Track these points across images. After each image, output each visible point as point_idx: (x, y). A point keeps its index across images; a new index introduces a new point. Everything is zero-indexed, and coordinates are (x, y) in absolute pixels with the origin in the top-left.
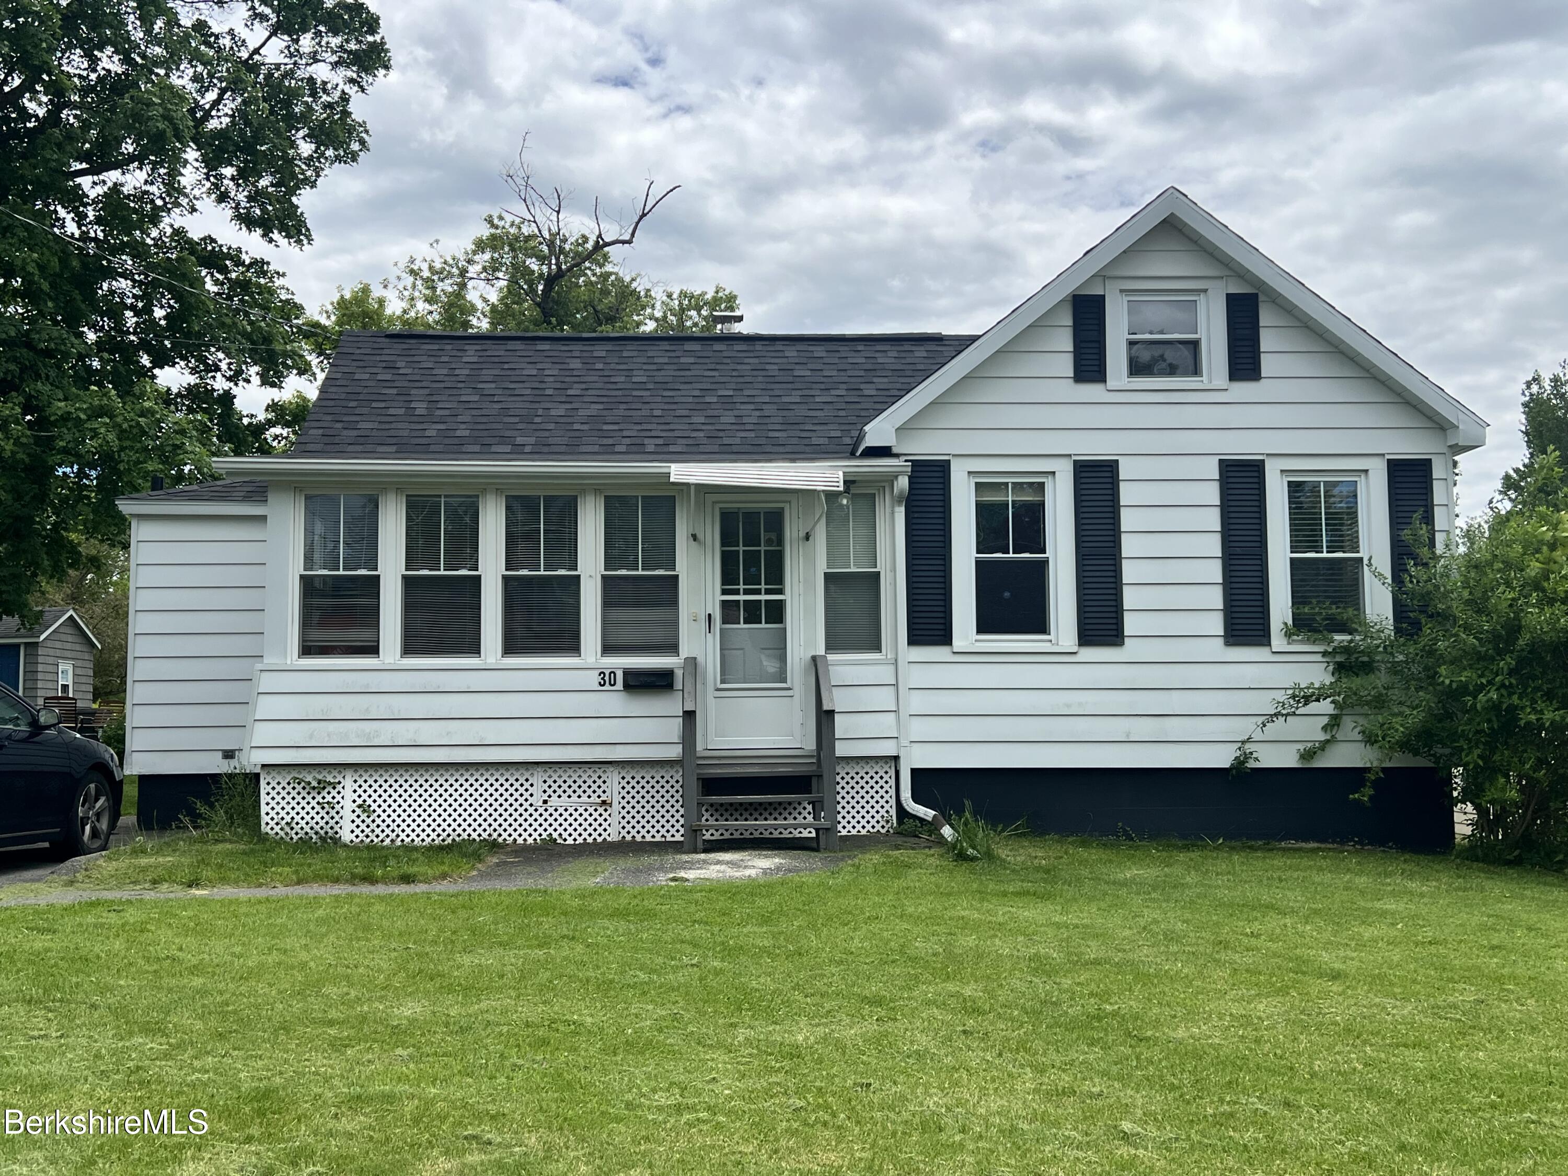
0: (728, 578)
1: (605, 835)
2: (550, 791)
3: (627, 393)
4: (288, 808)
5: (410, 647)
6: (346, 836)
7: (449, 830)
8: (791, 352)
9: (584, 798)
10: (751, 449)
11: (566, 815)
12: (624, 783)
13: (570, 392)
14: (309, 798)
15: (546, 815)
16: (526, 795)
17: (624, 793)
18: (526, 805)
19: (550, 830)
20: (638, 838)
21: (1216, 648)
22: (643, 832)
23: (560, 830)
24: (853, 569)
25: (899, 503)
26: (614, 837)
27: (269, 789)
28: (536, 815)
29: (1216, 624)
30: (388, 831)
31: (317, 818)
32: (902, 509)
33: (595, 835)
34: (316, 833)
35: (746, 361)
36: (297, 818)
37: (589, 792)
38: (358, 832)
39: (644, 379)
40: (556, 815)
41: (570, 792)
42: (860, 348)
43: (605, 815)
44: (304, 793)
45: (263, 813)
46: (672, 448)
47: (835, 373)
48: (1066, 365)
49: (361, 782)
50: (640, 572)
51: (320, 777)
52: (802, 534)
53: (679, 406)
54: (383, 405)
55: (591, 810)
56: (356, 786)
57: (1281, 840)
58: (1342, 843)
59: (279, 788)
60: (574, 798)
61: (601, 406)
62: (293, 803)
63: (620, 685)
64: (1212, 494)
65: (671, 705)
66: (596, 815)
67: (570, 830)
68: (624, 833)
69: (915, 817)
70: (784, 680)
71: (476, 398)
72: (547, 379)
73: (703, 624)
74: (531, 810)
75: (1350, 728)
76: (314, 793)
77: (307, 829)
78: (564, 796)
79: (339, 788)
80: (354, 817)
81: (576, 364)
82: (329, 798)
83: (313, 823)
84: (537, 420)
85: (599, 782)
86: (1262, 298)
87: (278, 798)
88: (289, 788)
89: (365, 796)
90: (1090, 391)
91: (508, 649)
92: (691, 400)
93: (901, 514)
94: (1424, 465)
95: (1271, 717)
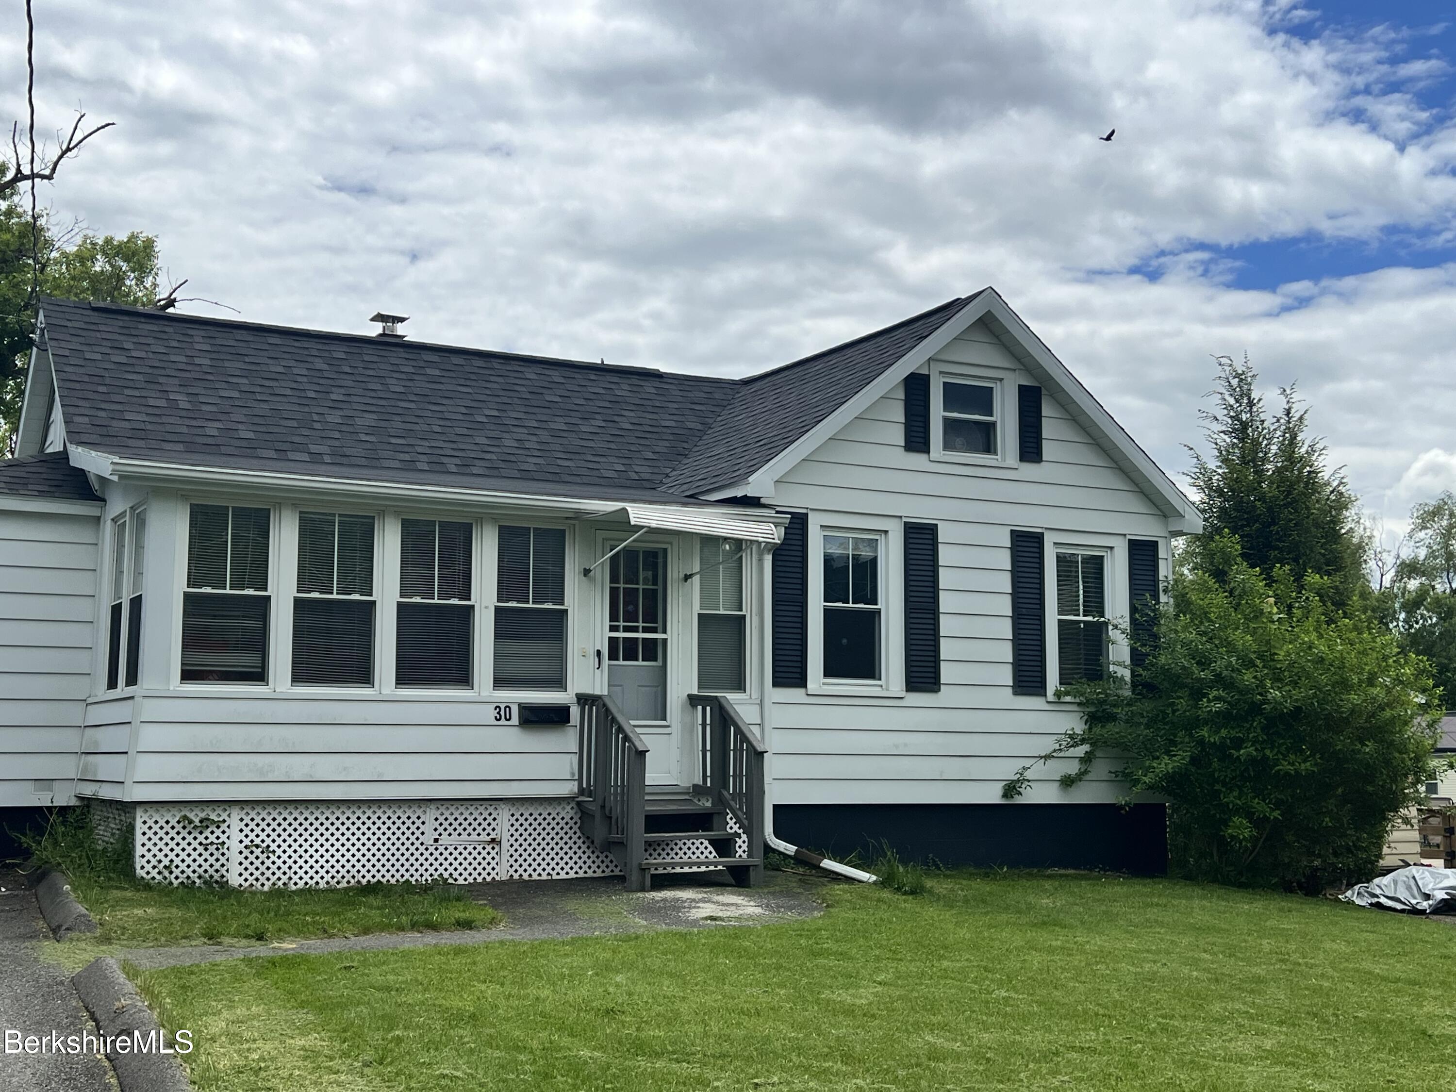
0: (613, 617)
1: (493, 874)
2: (440, 830)
3: (393, 403)
4: (166, 850)
5: (301, 675)
6: (234, 880)
7: (343, 872)
8: (530, 373)
9: (474, 837)
10: (550, 477)
11: (456, 854)
12: (513, 820)
13: (333, 397)
14: (190, 838)
15: (436, 854)
16: (418, 833)
17: (512, 830)
18: (417, 844)
19: (441, 870)
20: (526, 876)
21: (1006, 697)
22: (530, 871)
23: (451, 869)
24: (722, 612)
25: (769, 550)
26: (502, 876)
27: (145, 828)
28: (427, 854)
29: (1006, 676)
30: (279, 874)
31: (200, 860)
32: (770, 557)
33: (484, 874)
34: (200, 877)
35: (492, 379)
36: (177, 861)
37: (479, 829)
38: (246, 875)
39: (402, 390)
40: (446, 854)
41: (460, 829)
42: (593, 377)
43: (493, 853)
44: (184, 833)
45: (138, 854)
46: (475, 471)
47: (582, 402)
48: (898, 434)
49: (247, 820)
50: (531, 605)
51: (203, 815)
52: (682, 576)
53: (455, 424)
54: (137, 393)
55: (480, 848)
56: (242, 825)
57: (1049, 867)
58: (1091, 870)
59: (156, 828)
60: (464, 836)
61: (374, 416)
62: (172, 844)
63: (515, 720)
64: (1004, 560)
65: (568, 741)
66: (484, 853)
67: (461, 869)
68: (512, 871)
69: (777, 851)
70: (665, 719)
71: (236, 394)
72: (299, 379)
73: (593, 660)
74: (422, 849)
75: (1101, 769)
76: (195, 833)
77: (189, 872)
78: (455, 834)
79: (224, 827)
80: (241, 858)
81: (320, 364)
82: (212, 838)
83: (194, 866)
84: (317, 426)
85: (490, 819)
86: (1044, 392)
87: (155, 839)
88: (167, 828)
89: (252, 836)
90: (917, 460)
91: (402, 679)
92: (461, 417)
93: (768, 560)
94: (1153, 546)
95: (1047, 757)
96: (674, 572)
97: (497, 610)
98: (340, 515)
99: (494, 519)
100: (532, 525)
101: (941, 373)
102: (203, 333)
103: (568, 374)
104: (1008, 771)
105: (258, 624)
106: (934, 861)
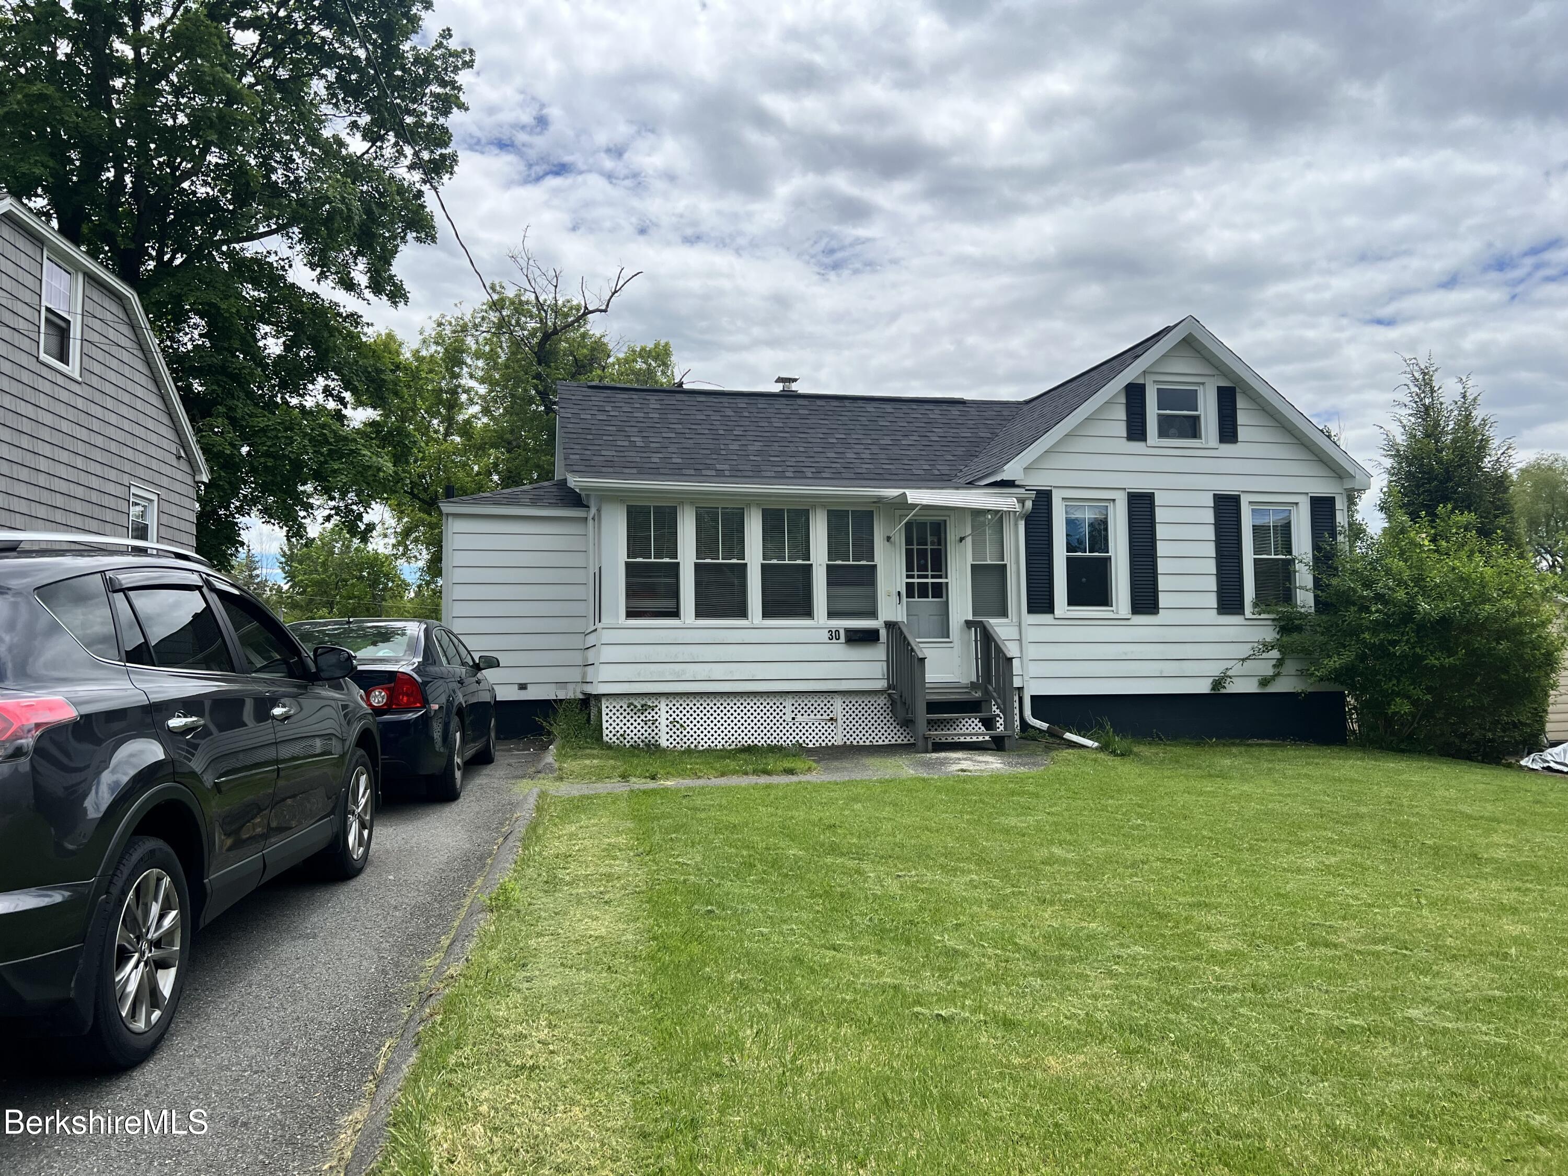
0: (909, 568)
1: (833, 741)
2: (796, 712)
3: (774, 434)
4: (621, 724)
5: (701, 612)
6: (664, 743)
7: (733, 738)
8: (870, 407)
9: (819, 716)
11: (807, 727)
12: (844, 706)
13: (735, 433)
14: (635, 717)
15: (794, 728)
16: (781, 714)
17: (844, 712)
18: (781, 721)
19: (797, 738)
20: (855, 743)
21: (1212, 616)
22: (858, 739)
23: (804, 738)
24: (989, 562)
25: (1022, 518)
26: (840, 743)
27: (607, 710)
28: (787, 728)
29: (1212, 600)
30: (692, 739)
31: (643, 731)
32: (1023, 522)
33: (827, 741)
34: (642, 741)
35: (843, 413)
36: (628, 731)
37: (822, 712)
38: (671, 740)
39: (781, 425)
40: (800, 727)
41: (809, 712)
42: (915, 407)
43: (832, 727)
44: (632, 714)
45: (604, 727)
46: (824, 475)
47: (906, 424)
48: (1121, 429)
49: (671, 705)
50: (851, 563)
51: (643, 702)
52: (958, 538)
53: (815, 445)
54: (611, 438)
55: (823, 724)
56: (668, 709)
57: (1248, 739)
58: (1284, 740)
59: (614, 711)
60: (812, 716)
61: (761, 444)
62: (625, 721)
63: (843, 639)
64: (1209, 516)
65: (878, 653)
66: (826, 727)
67: (811, 738)
68: (845, 739)
69: (1033, 727)
70: (948, 637)
71: (673, 435)
72: (715, 423)
73: (895, 598)
74: (784, 724)
75: (1291, 667)
76: (639, 714)
77: (636, 738)
78: (806, 714)
79: (656, 710)
80: (668, 730)
81: (729, 412)
82: (649, 717)
83: (639, 734)
84: (723, 452)
85: (829, 705)
86: (1238, 390)
87: (614, 718)
88: (621, 710)
89: (674, 715)
90: (1137, 446)
91: (766, 614)
92: (819, 440)
93: (1022, 525)
94: (1330, 501)
95: (1243, 660)
96: (952, 536)
97: (828, 566)
98: (723, 508)
99: (823, 506)
100: (850, 509)
101: (1154, 382)
102: (656, 398)
103: (897, 406)
104: (1216, 669)
105: (673, 580)
106: (1157, 735)
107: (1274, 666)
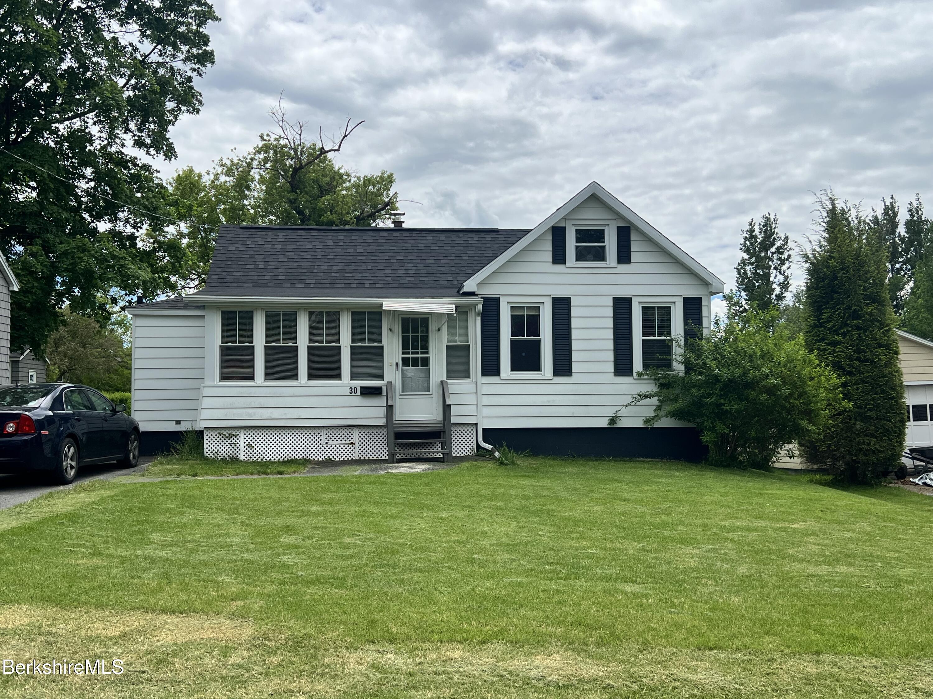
0: (405, 347)
1: (352, 457)
2: (328, 438)
3: (355, 257)
4: (216, 446)
5: (268, 376)
6: (242, 458)
7: (286, 455)
8: (429, 237)
9: (343, 441)
10: (412, 286)
11: (335, 448)
12: (360, 435)
13: (328, 257)
14: (225, 441)
15: (327, 448)
16: (319, 440)
17: (360, 439)
18: (318, 444)
19: (329, 455)
20: (367, 458)
21: (611, 377)
22: (369, 456)
23: (333, 455)
24: (459, 343)
25: (478, 315)
26: (356, 458)
28: (323, 448)
29: (611, 367)
30: (259, 455)
31: (229, 450)
32: (480, 318)
33: (348, 457)
34: (229, 456)
36: (220, 450)
37: (346, 438)
38: (246, 455)
39: (362, 251)
40: (331, 448)
41: (337, 438)
42: (461, 235)
43: (352, 448)
44: (223, 439)
45: (205, 447)
46: (377, 285)
47: (449, 248)
48: (549, 257)
49: (247, 434)
50: (367, 345)
51: (230, 432)
52: (437, 328)
53: (379, 264)
54: (243, 263)
55: (346, 446)
56: (245, 436)
57: (636, 458)
58: (662, 459)
59: (212, 437)
61: (343, 264)
62: (218, 444)
63: (359, 393)
64: (610, 312)
65: (381, 402)
66: (348, 448)
67: (337, 455)
68: (360, 456)
69: (484, 449)
70: (429, 391)
71: (286, 260)
72: (317, 250)
73: (394, 367)
74: (321, 446)
76: (227, 439)
77: (224, 454)
78: (335, 440)
79: (238, 437)
80: (245, 449)
81: (330, 243)
82: (234, 441)
83: (227, 452)
84: (315, 271)
85: (350, 434)
86: (632, 228)
87: (212, 442)
89: (249, 441)
90: (559, 268)
91: (310, 378)
92: (384, 261)
93: (479, 320)
94: (699, 300)
95: (627, 406)
96: (432, 327)
97: (351, 347)
98: (282, 312)
100: (367, 310)
101: (572, 225)
102: (284, 234)
103: (449, 235)
104: (611, 412)
106: (571, 454)
107: (655, 410)
